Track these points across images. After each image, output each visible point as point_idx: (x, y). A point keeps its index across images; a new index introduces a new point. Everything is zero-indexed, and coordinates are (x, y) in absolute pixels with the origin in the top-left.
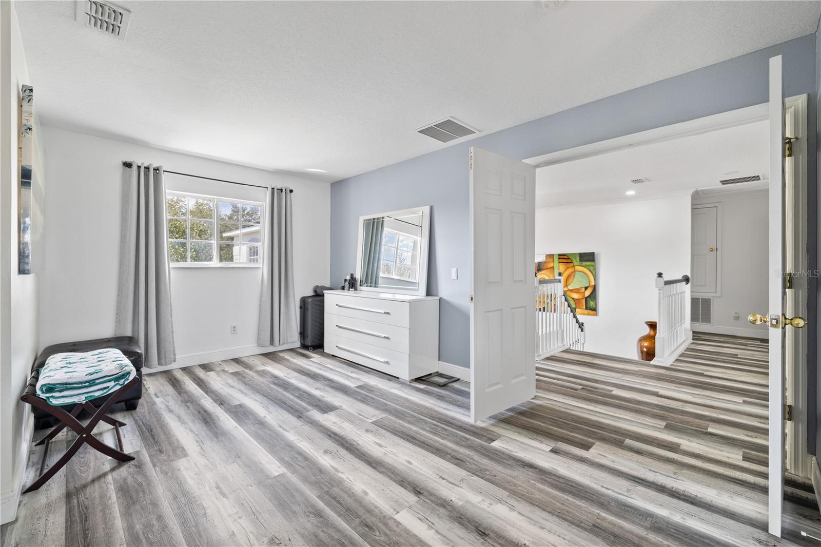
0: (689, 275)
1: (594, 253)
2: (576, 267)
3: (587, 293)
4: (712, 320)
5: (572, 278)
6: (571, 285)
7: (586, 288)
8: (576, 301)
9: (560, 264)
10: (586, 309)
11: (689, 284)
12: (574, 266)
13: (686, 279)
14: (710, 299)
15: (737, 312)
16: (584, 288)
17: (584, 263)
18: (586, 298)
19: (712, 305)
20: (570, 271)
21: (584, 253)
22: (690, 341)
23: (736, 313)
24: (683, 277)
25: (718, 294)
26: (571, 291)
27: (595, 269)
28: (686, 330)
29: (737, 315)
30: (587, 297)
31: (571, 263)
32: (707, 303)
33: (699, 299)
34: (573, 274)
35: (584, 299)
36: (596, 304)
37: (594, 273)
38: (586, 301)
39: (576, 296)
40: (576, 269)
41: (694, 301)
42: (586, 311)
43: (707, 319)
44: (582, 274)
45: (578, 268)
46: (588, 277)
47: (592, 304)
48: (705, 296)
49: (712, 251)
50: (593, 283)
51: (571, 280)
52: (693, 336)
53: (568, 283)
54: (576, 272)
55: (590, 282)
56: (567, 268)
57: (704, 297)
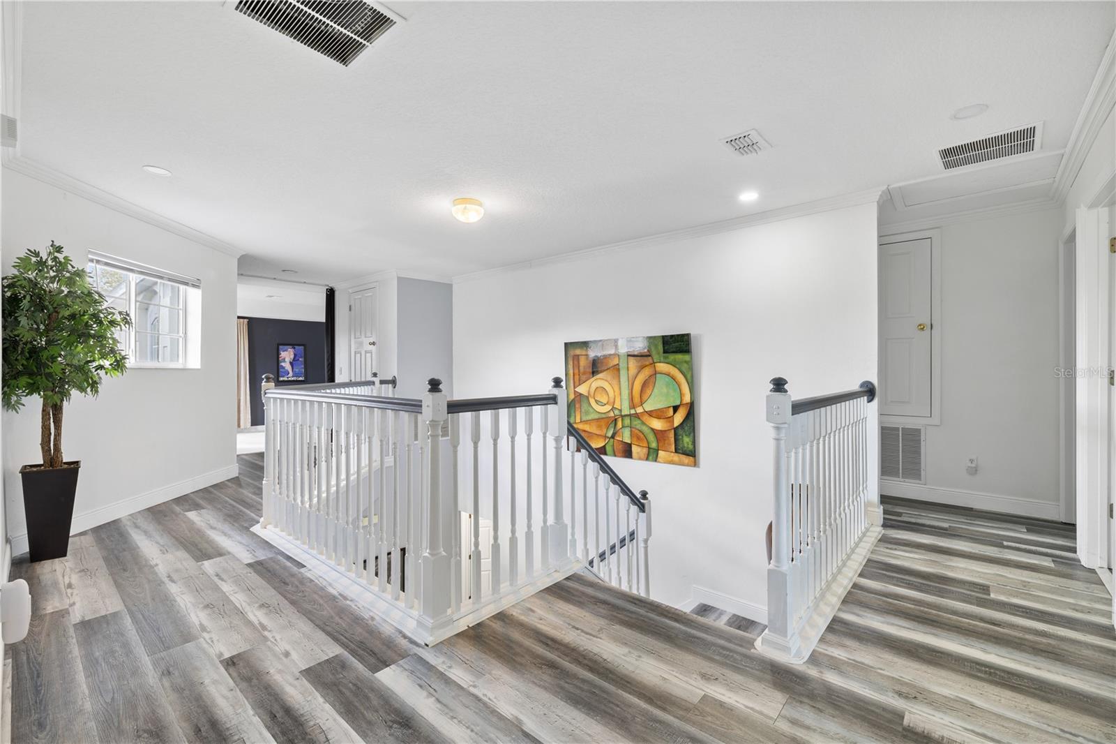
0: (875, 382)
1: (688, 335)
2: (656, 364)
3: (678, 419)
4: (923, 473)
5: (651, 387)
6: (649, 401)
7: (676, 409)
8: (659, 435)
9: (629, 357)
10: (676, 451)
11: (876, 401)
12: (654, 363)
13: (869, 391)
14: (919, 431)
15: (974, 457)
16: (671, 410)
17: (672, 357)
18: (675, 429)
19: (923, 443)
20: (646, 372)
21: (672, 336)
22: (877, 531)
23: (972, 461)
24: (862, 385)
25: (935, 420)
26: (650, 414)
27: (691, 369)
28: (868, 504)
29: (973, 465)
30: (677, 427)
31: (650, 356)
32: (913, 438)
33: (897, 429)
34: (652, 379)
35: (673, 431)
36: (694, 443)
37: (689, 376)
38: (676, 434)
39: (657, 424)
40: (658, 369)
41: (887, 435)
42: (676, 457)
43: (913, 470)
44: (667, 379)
45: (662, 367)
46: (679, 386)
47: (687, 440)
48: (911, 423)
49: (922, 329)
50: (687, 399)
51: (648, 392)
52: (884, 518)
53: (645, 398)
54: (658, 375)
55: (681, 395)
56: (642, 368)
57: (906, 427)
